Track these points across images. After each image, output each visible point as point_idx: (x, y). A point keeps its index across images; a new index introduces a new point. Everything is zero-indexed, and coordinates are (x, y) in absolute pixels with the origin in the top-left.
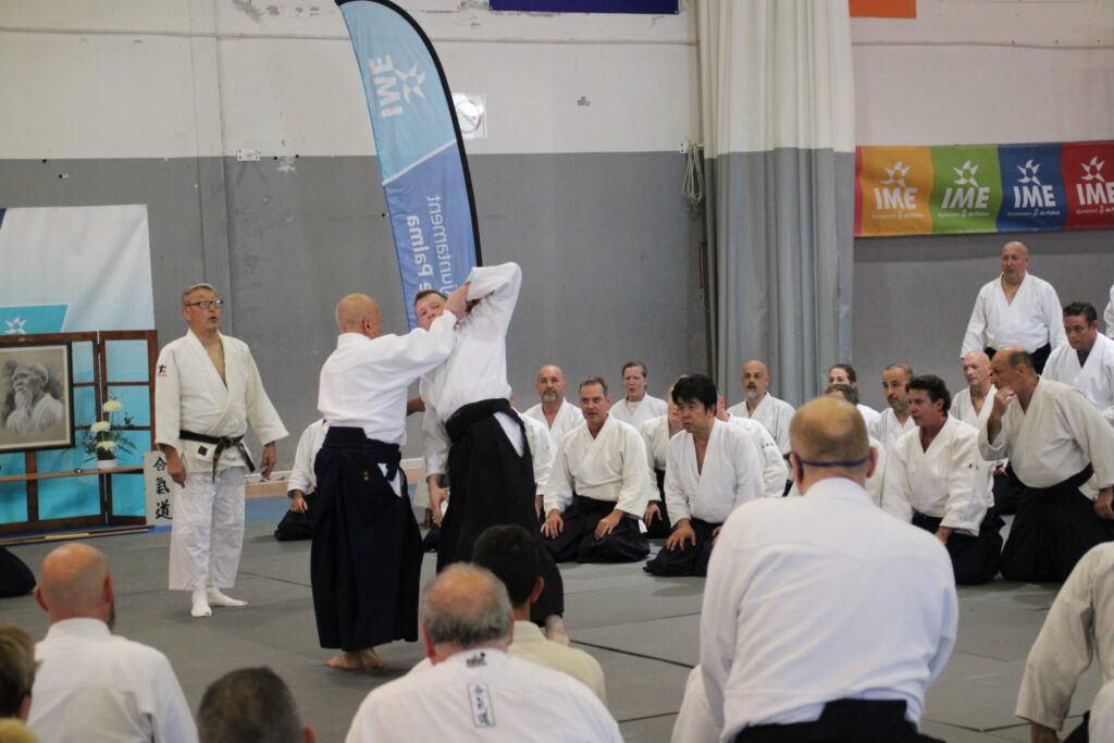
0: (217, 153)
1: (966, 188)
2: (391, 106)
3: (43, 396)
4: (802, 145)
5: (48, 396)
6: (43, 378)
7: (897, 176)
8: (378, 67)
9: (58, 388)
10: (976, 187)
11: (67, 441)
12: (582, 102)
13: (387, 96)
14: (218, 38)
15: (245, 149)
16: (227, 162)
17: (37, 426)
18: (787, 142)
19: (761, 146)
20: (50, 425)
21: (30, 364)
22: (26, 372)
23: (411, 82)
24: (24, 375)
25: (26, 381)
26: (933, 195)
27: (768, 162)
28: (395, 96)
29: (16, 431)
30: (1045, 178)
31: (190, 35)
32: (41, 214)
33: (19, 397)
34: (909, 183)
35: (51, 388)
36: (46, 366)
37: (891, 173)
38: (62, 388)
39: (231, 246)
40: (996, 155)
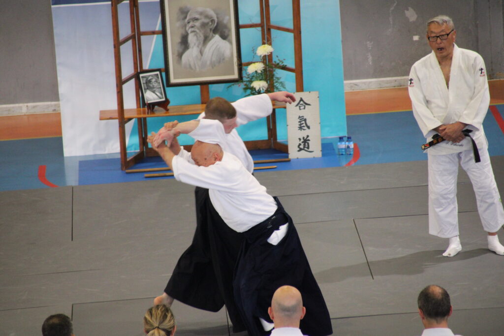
3: (213, 37)
5: (217, 37)
6: (213, 21)
9: (226, 31)
11: (236, 76)
17: (208, 63)
20: (219, 62)
21: (200, 9)
22: (197, 16)
24: (197, 19)
25: (198, 24)
29: (190, 65)
33: (191, 38)
35: (219, 30)
36: (214, 10)
38: (230, 30)
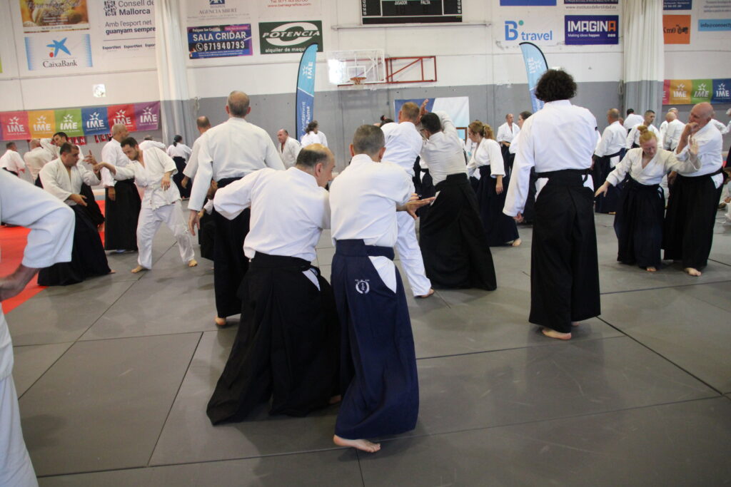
0: (492, 83)
1: (701, 91)
2: (533, 70)
4: (649, 79)
7: (681, 88)
8: (529, 61)
10: (704, 90)
12: (590, 68)
13: (531, 68)
14: (493, 55)
15: (499, 82)
16: (494, 86)
18: (644, 79)
19: (638, 80)
23: (538, 64)
26: (691, 93)
27: (639, 84)
28: (533, 68)
30: (726, 88)
31: (486, 54)
32: (444, 100)
34: (684, 90)
37: (679, 87)
39: (494, 107)
40: (712, 83)
